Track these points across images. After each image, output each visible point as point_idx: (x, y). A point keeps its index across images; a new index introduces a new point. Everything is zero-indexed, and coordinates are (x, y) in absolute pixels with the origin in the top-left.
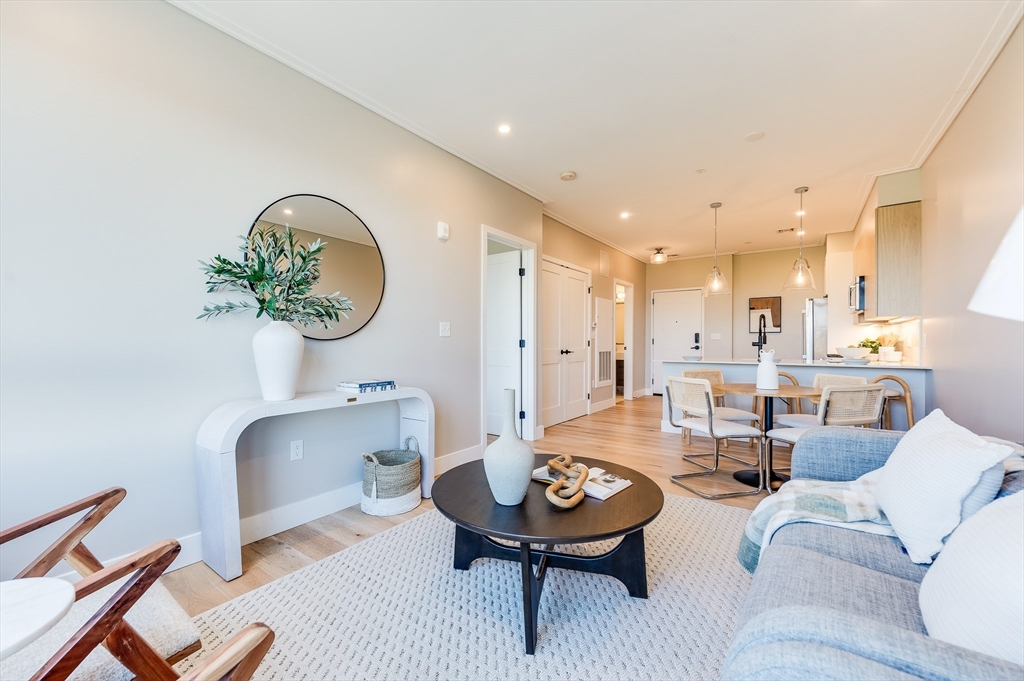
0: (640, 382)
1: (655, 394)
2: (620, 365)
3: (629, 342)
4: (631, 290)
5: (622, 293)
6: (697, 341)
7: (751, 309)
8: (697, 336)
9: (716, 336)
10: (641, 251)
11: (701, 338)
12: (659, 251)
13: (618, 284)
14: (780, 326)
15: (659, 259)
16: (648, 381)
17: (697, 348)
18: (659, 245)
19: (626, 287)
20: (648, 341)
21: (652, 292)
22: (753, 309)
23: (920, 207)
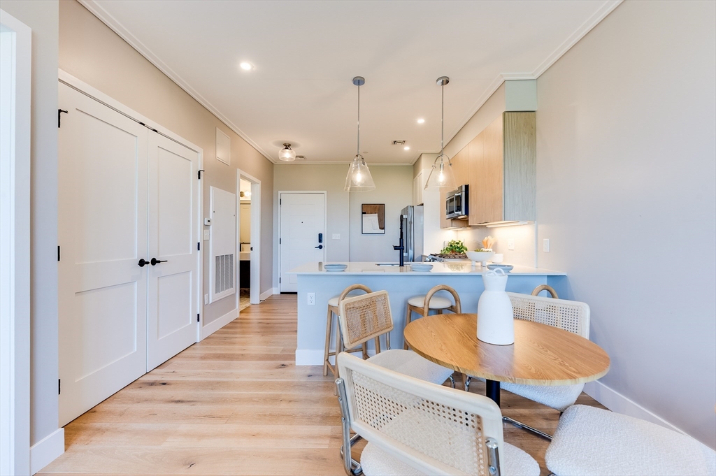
0: (267, 282)
1: (282, 293)
2: (245, 266)
3: (255, 241)
4: (258, 187)
5: (248, 189)
6: (320, 241)
7: (363, 213)
8: (320, 236)
9: (336, 236)
10: (267, 144)
11: (324, 238)
12: (287, 146)
13: (243, 177)
14: (383, 229)
15: (287, 155)
16: (275, 280)
17: (320, 247)
18: (288, 140)
19: (253, 183)
20: (276, 241)
21: (280, 192)
22: (365, 213)
23: (535, 117)
